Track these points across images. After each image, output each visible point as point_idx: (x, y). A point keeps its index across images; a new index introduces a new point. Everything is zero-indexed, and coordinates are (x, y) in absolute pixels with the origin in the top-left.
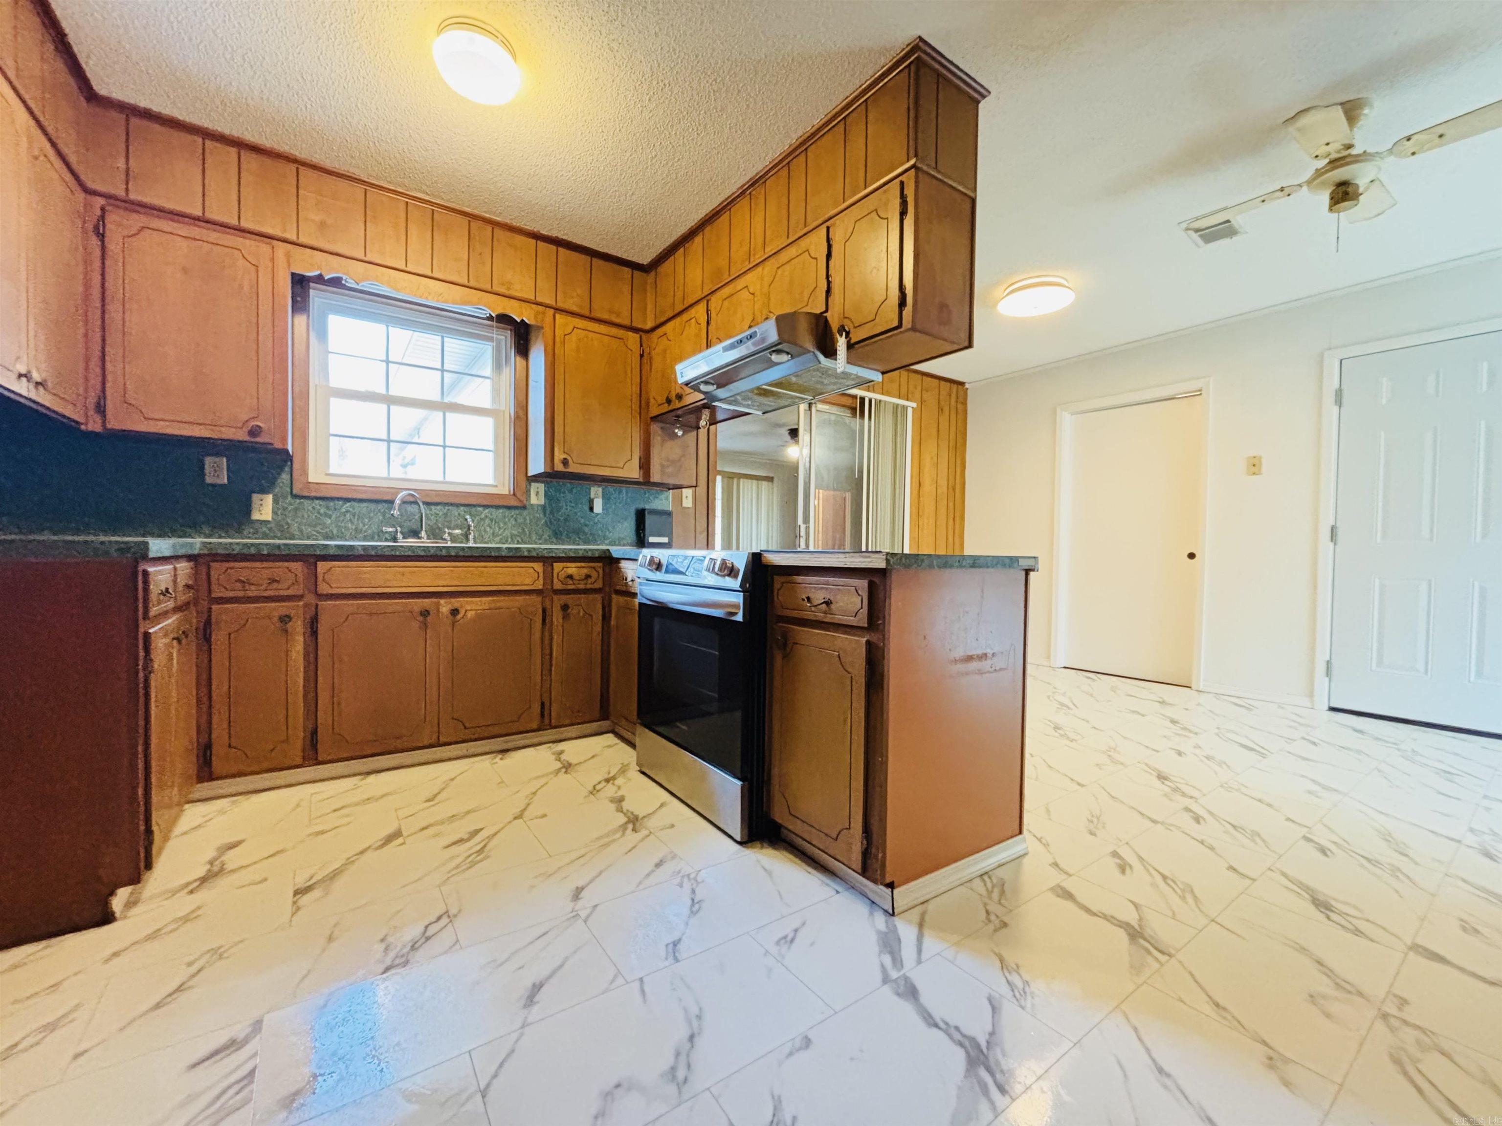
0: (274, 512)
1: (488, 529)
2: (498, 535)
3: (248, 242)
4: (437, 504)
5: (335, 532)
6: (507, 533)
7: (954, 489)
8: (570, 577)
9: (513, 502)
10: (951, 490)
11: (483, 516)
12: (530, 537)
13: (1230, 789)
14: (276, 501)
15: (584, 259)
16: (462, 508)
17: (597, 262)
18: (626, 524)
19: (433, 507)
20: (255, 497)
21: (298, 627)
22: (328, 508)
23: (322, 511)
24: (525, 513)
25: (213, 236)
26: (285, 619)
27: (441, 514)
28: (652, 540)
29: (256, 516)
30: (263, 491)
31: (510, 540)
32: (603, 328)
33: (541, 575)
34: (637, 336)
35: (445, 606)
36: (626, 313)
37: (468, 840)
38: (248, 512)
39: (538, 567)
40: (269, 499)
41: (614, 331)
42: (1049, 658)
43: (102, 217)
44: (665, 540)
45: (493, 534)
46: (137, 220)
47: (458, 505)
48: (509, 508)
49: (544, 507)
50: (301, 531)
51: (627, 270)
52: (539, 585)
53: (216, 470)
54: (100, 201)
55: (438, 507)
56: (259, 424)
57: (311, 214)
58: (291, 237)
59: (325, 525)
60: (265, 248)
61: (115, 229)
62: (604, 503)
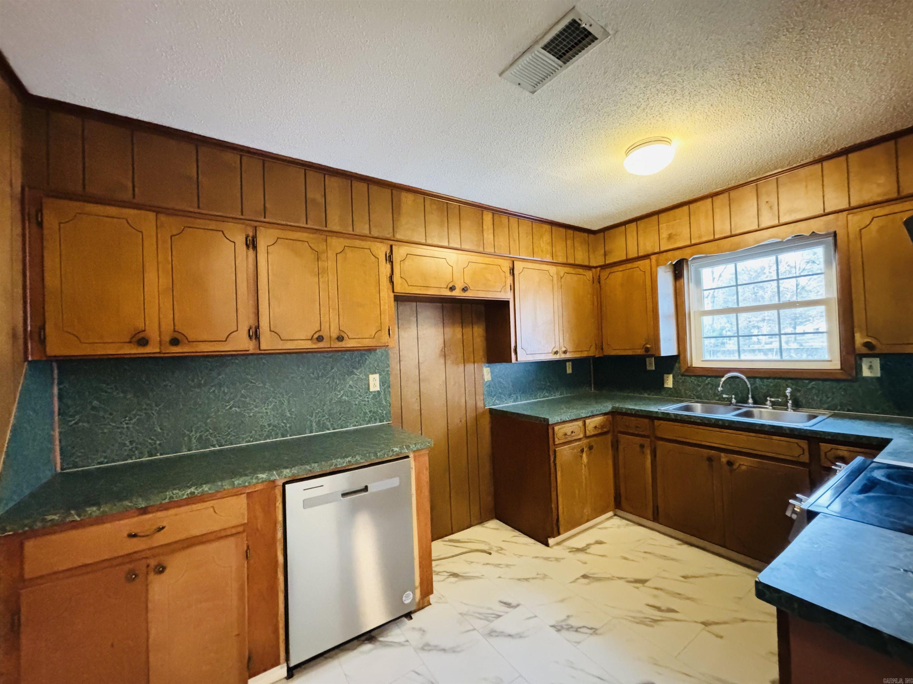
0: (673, 384)
1: (815, 398)
3: (641, 262)
6: (837, 401)
9: (839, 377)
11: (810, 387)
14: (674, 378)
16: (789, 381)
19: (765, 380)
20: (665, 376)
21: (648, 452)
22: (698, 381)
23: (696, 383)
24: (856, 385)
25: (629, 266)
26: (642, 446)
27: (770, 385)
29: (666, 386)
30: (669, 373)
31: (836, 407)
33: (806, 451)
35: (724, 457)
38: (663, 384)
39: (804, 444)
40: (671, 377)
43: (599, 276)
45: (821, 400)
46: (608, 271)
48: (838, 381)
49: (878, 379)
50: (686, 394)
52: (805, 459)
53: (651, 364)
54: (599, 269)
55: (769, 380)
56: (648, 346)
57: (664, 234)
58: (657, 250)
59: (697, 392)
60: (647, 261)
61: (603, 278)
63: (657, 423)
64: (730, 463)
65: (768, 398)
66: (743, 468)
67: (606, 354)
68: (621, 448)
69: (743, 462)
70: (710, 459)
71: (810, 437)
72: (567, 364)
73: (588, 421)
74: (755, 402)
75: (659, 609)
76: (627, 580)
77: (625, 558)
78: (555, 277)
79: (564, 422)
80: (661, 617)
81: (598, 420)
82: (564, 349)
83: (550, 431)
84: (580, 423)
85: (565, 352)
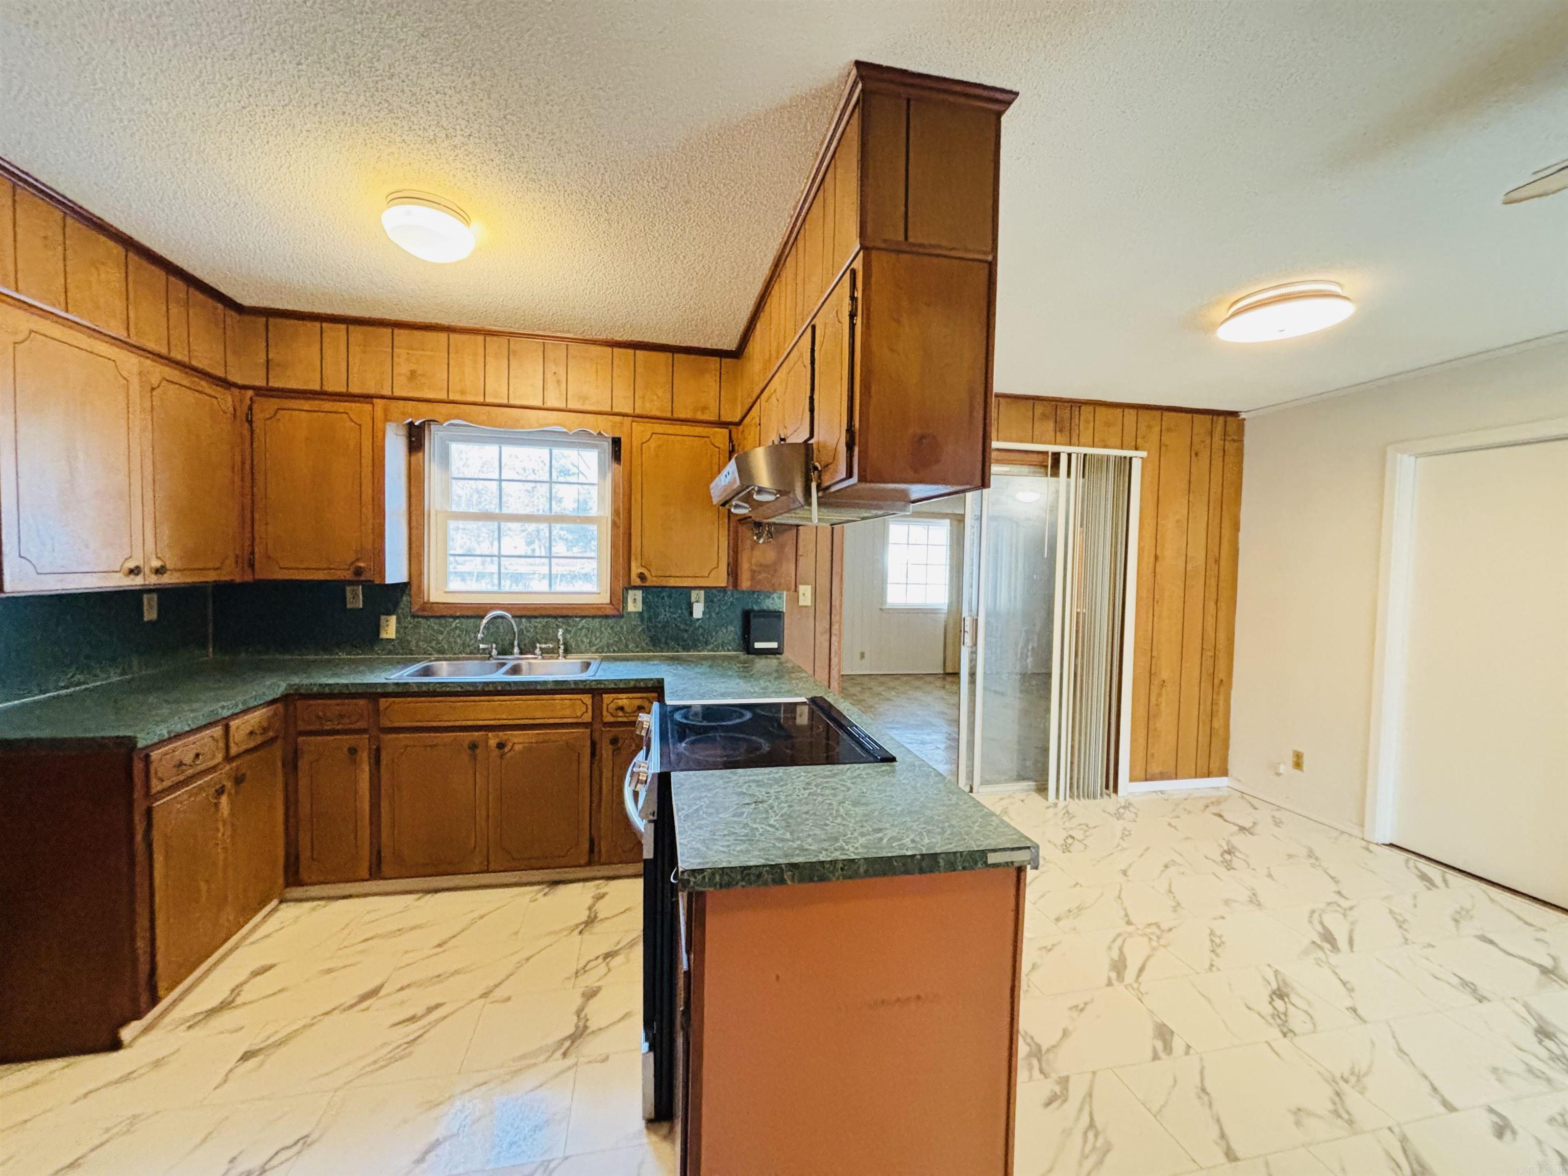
0: (397, 631)
1: (585, 639)
2: (594, 645)
3: (353, 405)
4: (536, 617)
5: (446, 647)
6: (604, 642)
8: (622, 708)
9: (609, 612)
11: (580, 626)
12: (627, 646)
14: (398, 621)
15: (663, 358)
16: (560, 620)
17: (679, 357)
18: (731, 628)
19: (533, 620)
20: (383, 617)
21: (364, 756)
22: (439, 625)
23: (436, 627)
24: (623, 620)
25: (328, 406)
26: (353, 751)
27: (540, 626)
28: (758, 645)
29: (384, 635)
30: (389, 614)
31: (606, 649)
32: (686, 429)
33: (590, 707)
34: (726, 431)
36: (713, 406)
37: (419, 1019)
38: (378, 633)
39: (587, 699)
40: (393, 619)
41: (699, 430)
43: (250, 408)
44: (774, 645)
45: (590, 642)
46: (274, 403)
47: (556, 617)
48: (607, 617)
49: (641, 614)
50: (417, 646)
51: (714, 362)
52: (587, 718)
53: (355, 596)
54: (250, 393)
55: (538, 620)
56: (362, 565)
57: (403, 368)
58: (387, 392)
59: (438, 643)
60: (367, 407)
61: (258, 417)
62: (707, 607)
63: (383, 702)
64: (501, 746)
65: (538, 645)
66: (518, 748)
67: (259, 576)
68: (303, 765)
69: (518, 739)
70: (473, 746)
71: (595, 689)
72: (145, 597)
73: (233, 724)
74: (521, 653)
75: (412, 1019)
76: (343, 1007)
77: (330, 971)
78: (135, 381)
79: (178, 736)
80: (420, 1029)
81: (256, 718)
82: (156, 564)
83: (138, 766)
84: (217, 731)
85: (159, 571)
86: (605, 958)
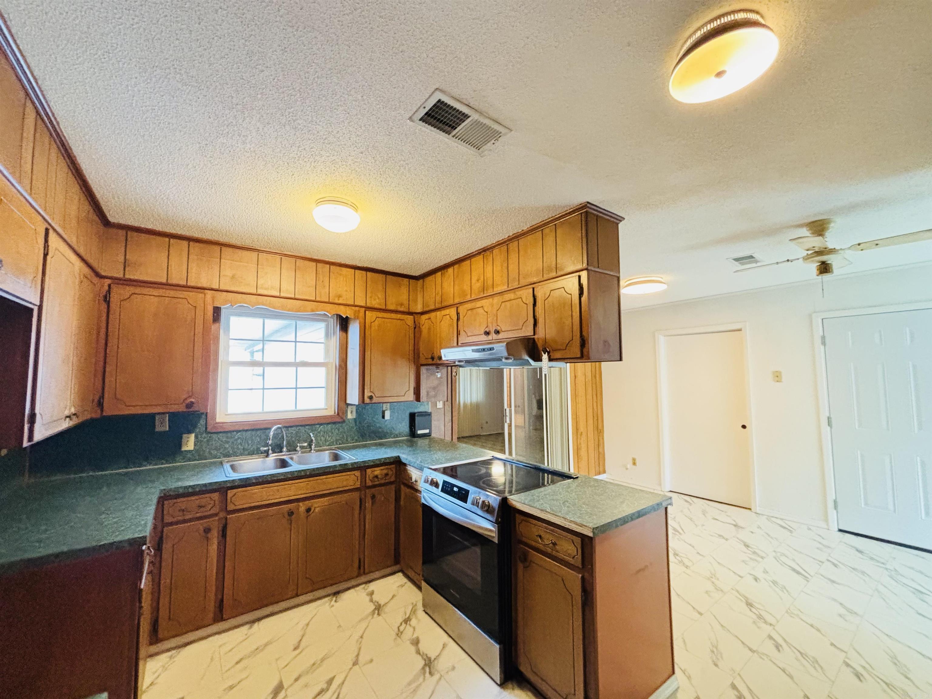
0: (195, 445)
2: (328, 441)
3: (191, 294)
4: (291, 427)
5: (231, 452)
6: (334, 438)
7: (595, 377)
8: (376, 477)
9: (338, 420)
10: (593, 378)
11: (319, 430)
12: (347, 440)
13: (792, 615)
14: (196, 437)
15: (381, 277)
16: (307, 427)
17: (389, 277)
18: (404, 424)
19: (290, 429)
20: (185, 436)
21: (215, 534)
22: (227, 437)
23: (224, 439)
24: (344, 425)
25: (172, 293)
26: (207, 530)
27: (294, 432)
28: (420, 432)
29: (184, 448)
30: (189, 432)
31: (335, 443)
32: (393, 316)
33: (359, 478)
34: (412, 317)
35: (302, 506)
36: (406, 302)
37: (328, 689)
38: (180, 446)
39: (357, 473)
40: (192, 436)
41: (399, 316)
42: (660, 485)
43: (109, 291)
44: (427, 431)
46: (128, 290)
47: (304, 426)
48: (334, 423)
49: (355, 420)
51: (406, 280)
52: (358, 485)
53: (162, 423)
54: (108, 281)
55: (293, 428)
56: (193, 400)
57: (227, 272)
58: (216, 286)
59: (225, 448)
60: (201, 295)
61: (115, 298)
62: (391, 413)
63: (230, 493)
64: (308, 510)
65: (298, 444)
66: (317, 510)
69: (318, 505)
70: (289, 513)
71: (363, 467)
74: (289, 451)
80: (333, 694)
82: (75, 411)
85: (75, 414)
86: (406, 623)
